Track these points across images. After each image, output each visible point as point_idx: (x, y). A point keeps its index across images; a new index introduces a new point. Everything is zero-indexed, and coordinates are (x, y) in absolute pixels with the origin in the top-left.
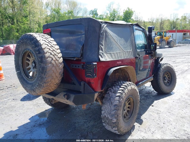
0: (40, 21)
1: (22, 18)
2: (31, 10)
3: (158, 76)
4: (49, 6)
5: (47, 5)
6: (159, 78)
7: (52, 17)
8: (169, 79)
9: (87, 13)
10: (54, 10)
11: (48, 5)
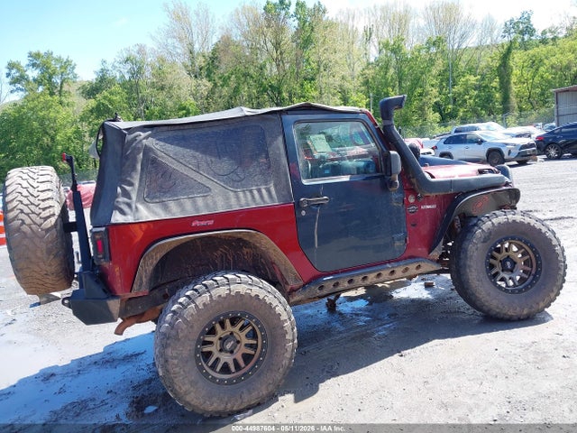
0: (347, 85)
1: (302, 85)
2: (322, 58)
3: (462, 256)
4: (373, 36)
5: (368, 35)
6: (465, 265)
7: (381, 68)
8: (529, 269)
9: (496, 33)
10: (386, 45)
11: (371, 34)
